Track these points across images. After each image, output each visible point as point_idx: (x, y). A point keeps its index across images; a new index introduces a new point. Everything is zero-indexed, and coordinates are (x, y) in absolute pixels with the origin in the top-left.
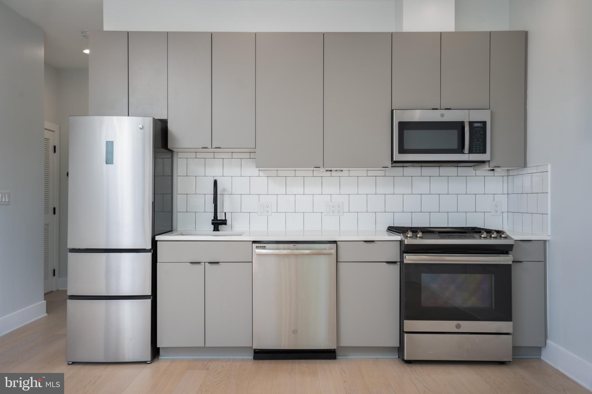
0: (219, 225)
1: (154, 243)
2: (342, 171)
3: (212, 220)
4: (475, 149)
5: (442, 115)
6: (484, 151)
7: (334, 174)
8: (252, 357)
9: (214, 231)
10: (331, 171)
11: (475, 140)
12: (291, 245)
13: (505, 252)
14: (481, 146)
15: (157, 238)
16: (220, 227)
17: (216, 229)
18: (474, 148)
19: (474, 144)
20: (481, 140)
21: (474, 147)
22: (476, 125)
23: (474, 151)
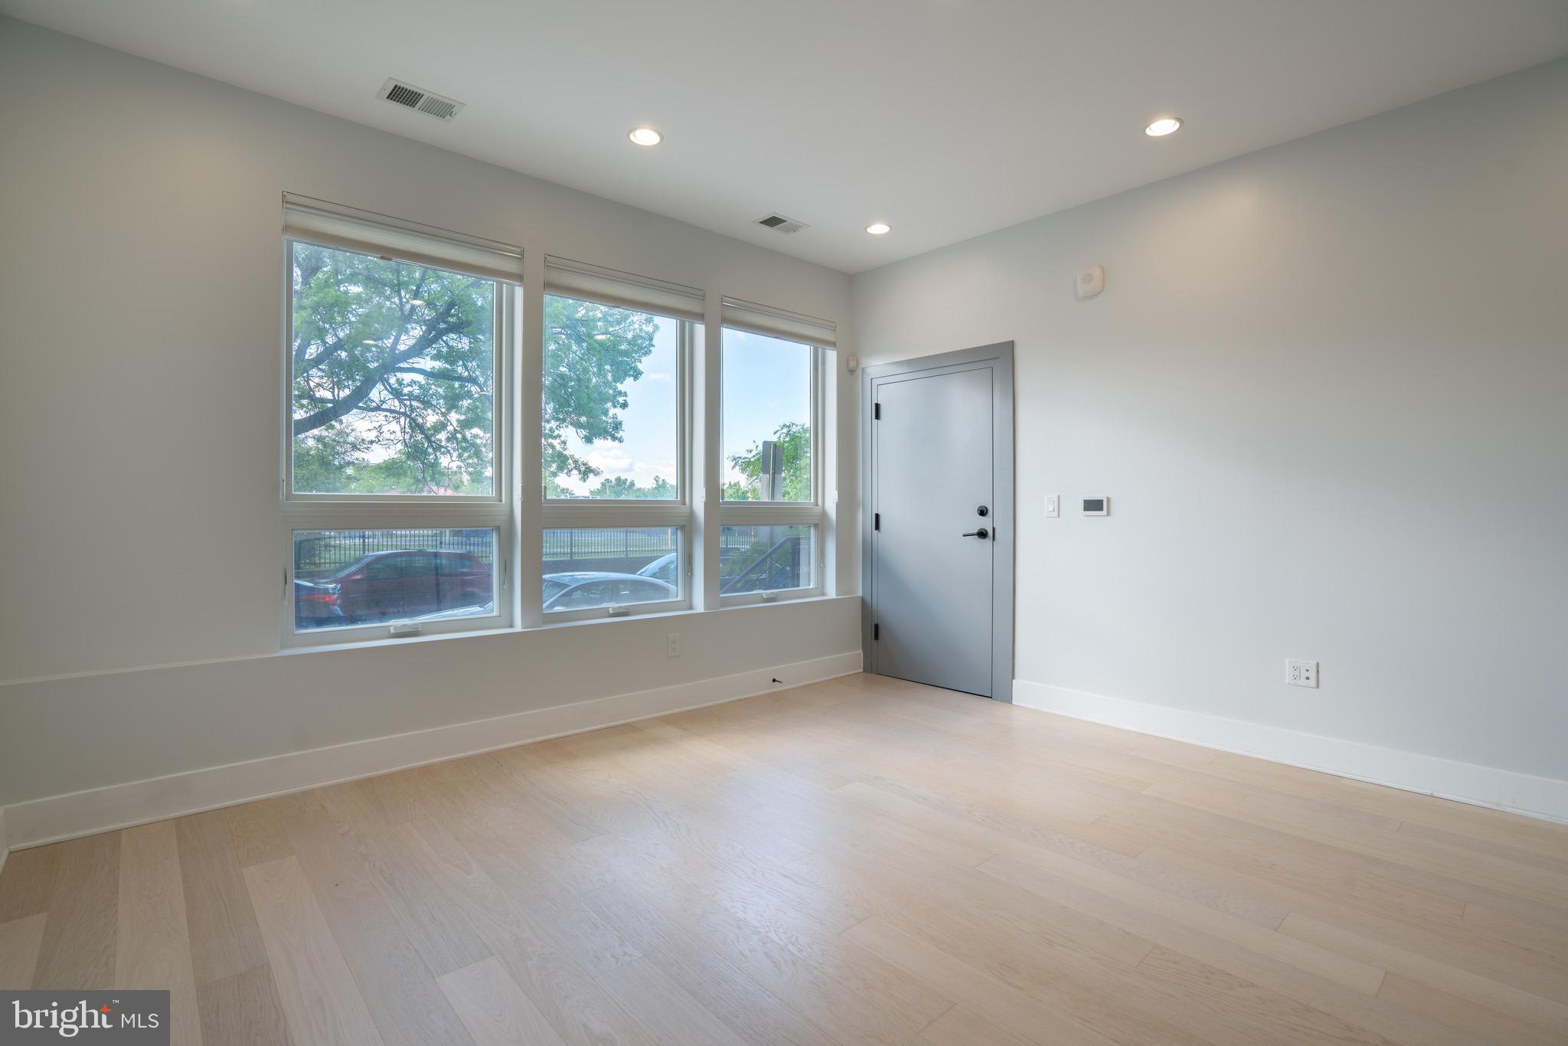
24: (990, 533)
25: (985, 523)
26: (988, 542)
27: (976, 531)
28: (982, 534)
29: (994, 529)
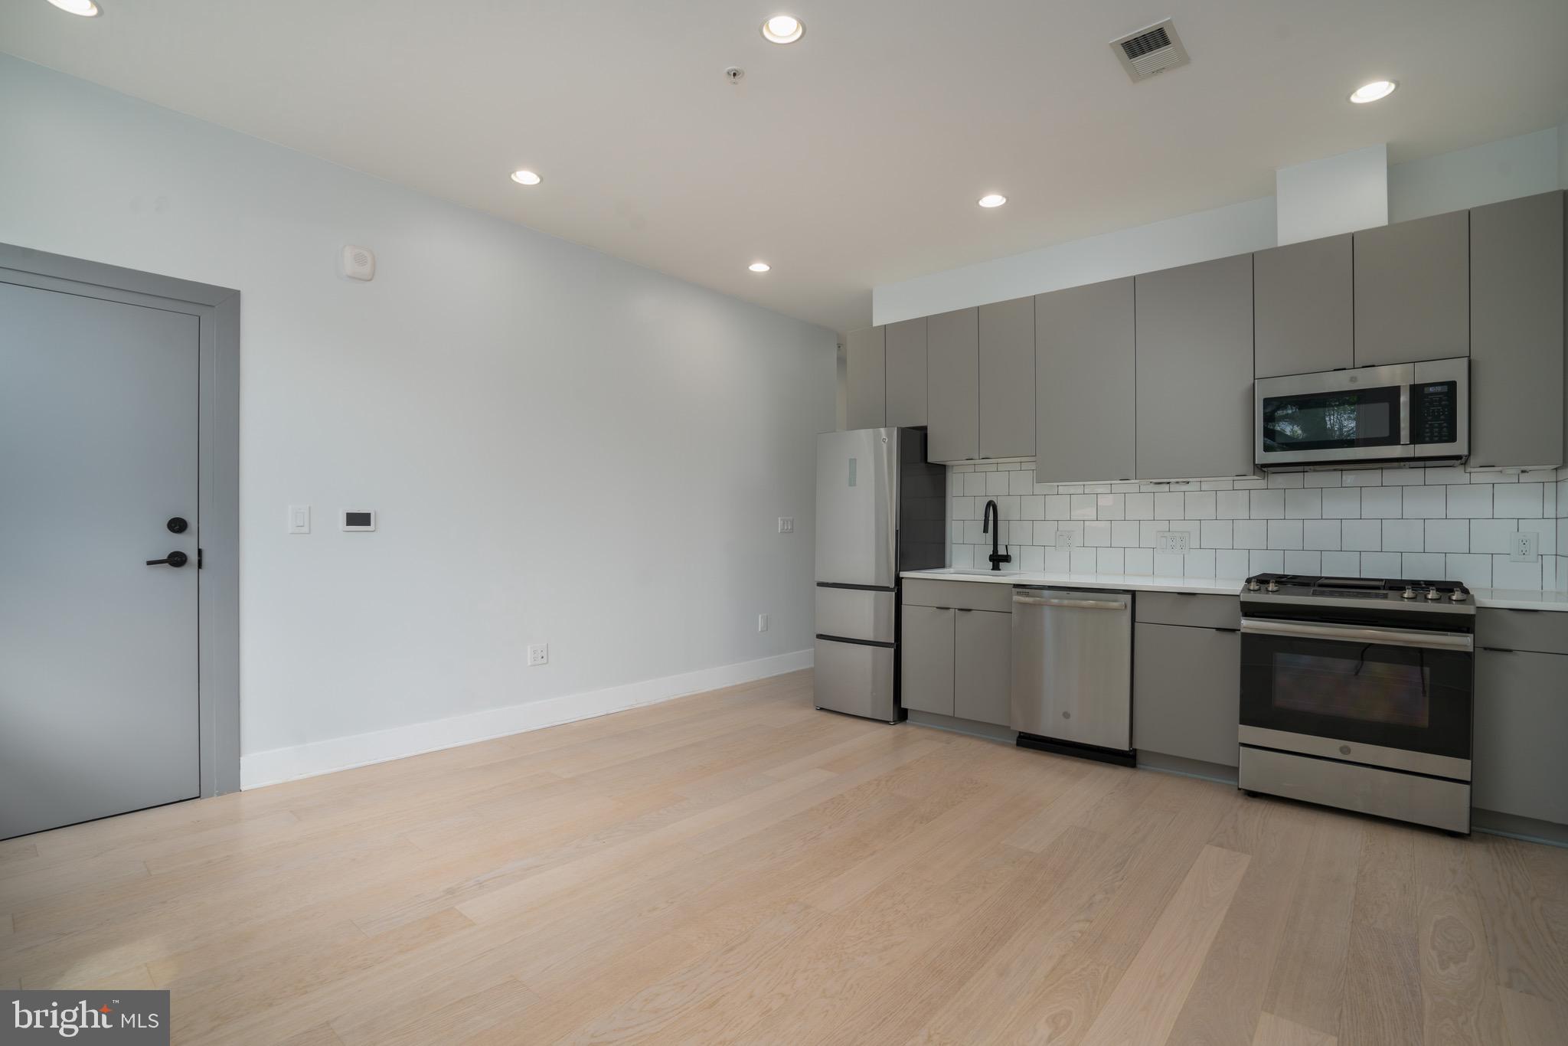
0: (999, 562)
1: (899, 581)
2: (1188, 483)
3: (991, 556)
4: (1429, 434)
5: (1353, 379)
6: (1452, 438)
7: (1173, 487)
8: (1015, 742)
9: (993, 569)
10: (1169, 483)
11: (1430, 418)
12: (1064, 593)
13: (1465, 629)
14: (1445, 429)
15: (903, 574)
16: (1002, 565)
17: (996, 567)
18: (1427, 433)
19: (1427, 426)
20: (1442, 417)
21: (1427, 430)
22: (1431, 389)
23: (1427, 439)
24: (193, 557)
25: (185, 543)
26: (188, 573)
27: (165, 557)
28: (177, 560)
29: (200, 552)
